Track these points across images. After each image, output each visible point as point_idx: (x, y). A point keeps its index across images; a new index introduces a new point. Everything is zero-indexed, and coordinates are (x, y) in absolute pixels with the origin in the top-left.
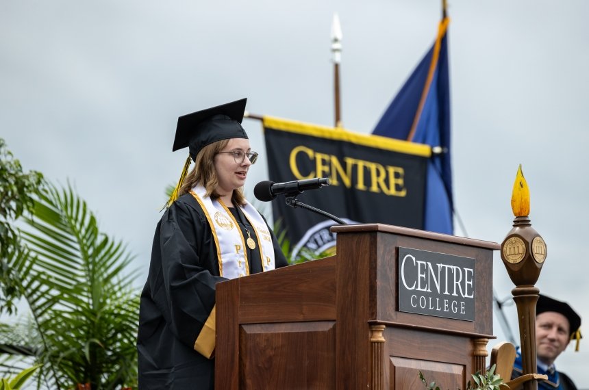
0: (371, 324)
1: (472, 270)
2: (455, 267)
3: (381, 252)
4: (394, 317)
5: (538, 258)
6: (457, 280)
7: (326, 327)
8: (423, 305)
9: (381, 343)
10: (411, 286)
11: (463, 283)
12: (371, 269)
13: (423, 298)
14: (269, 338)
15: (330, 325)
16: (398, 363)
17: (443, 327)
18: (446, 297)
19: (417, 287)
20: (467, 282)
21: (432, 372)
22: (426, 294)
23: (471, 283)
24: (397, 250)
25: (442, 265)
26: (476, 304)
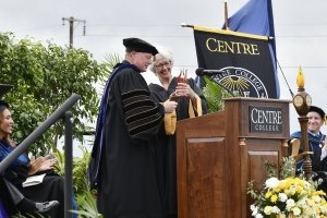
0: (240, 138)
1: (281, 112)
2: (274, 112)
4: (249, 135)
9: (244, 146)
10: (255, 122)
11: (277, 118)
14: (198, 144)
15: (223, 139)
16: (251, 153)
17: (269, 137)
18: (270, 124)
19: (258, 121)
22: (262, 124)
23: (280, 117)
24: (249, 107)
25: (268, 112)
26: (283, 126)
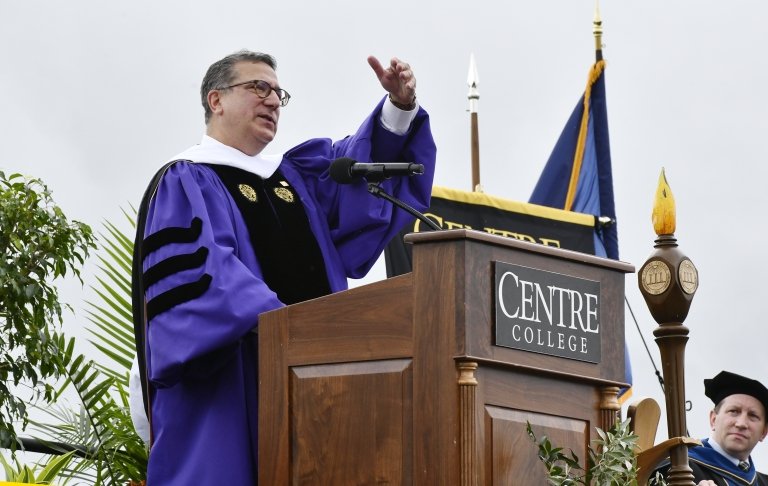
0: (459, 361)
1: (596, 297)
2: (573, 292)
3: (471, 267)
4: (490, 353)
5: (687, 288)
6: (576, 308)
7: (400, 366)
8: (529, 339)
9: (472, 385)
10: (512, 313)
11: (584, 313)
12: (457, 288)
13: (529, 330)
14: (327, 383)
15: (405, 364)
17: (557, 369)
18: (561, 330)
19: (520, 314)
20: (589, 312)
21: (543, 428)
22: (534, 325)
23: (595, 313)
24: (493, 265)
25: (555, 288)
26: (602, 342)
